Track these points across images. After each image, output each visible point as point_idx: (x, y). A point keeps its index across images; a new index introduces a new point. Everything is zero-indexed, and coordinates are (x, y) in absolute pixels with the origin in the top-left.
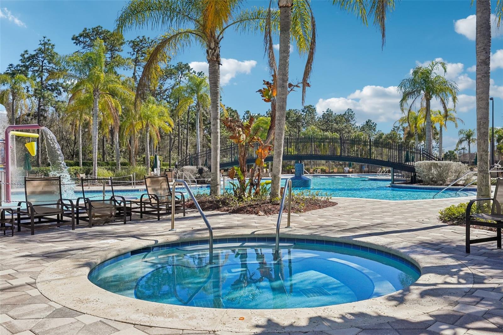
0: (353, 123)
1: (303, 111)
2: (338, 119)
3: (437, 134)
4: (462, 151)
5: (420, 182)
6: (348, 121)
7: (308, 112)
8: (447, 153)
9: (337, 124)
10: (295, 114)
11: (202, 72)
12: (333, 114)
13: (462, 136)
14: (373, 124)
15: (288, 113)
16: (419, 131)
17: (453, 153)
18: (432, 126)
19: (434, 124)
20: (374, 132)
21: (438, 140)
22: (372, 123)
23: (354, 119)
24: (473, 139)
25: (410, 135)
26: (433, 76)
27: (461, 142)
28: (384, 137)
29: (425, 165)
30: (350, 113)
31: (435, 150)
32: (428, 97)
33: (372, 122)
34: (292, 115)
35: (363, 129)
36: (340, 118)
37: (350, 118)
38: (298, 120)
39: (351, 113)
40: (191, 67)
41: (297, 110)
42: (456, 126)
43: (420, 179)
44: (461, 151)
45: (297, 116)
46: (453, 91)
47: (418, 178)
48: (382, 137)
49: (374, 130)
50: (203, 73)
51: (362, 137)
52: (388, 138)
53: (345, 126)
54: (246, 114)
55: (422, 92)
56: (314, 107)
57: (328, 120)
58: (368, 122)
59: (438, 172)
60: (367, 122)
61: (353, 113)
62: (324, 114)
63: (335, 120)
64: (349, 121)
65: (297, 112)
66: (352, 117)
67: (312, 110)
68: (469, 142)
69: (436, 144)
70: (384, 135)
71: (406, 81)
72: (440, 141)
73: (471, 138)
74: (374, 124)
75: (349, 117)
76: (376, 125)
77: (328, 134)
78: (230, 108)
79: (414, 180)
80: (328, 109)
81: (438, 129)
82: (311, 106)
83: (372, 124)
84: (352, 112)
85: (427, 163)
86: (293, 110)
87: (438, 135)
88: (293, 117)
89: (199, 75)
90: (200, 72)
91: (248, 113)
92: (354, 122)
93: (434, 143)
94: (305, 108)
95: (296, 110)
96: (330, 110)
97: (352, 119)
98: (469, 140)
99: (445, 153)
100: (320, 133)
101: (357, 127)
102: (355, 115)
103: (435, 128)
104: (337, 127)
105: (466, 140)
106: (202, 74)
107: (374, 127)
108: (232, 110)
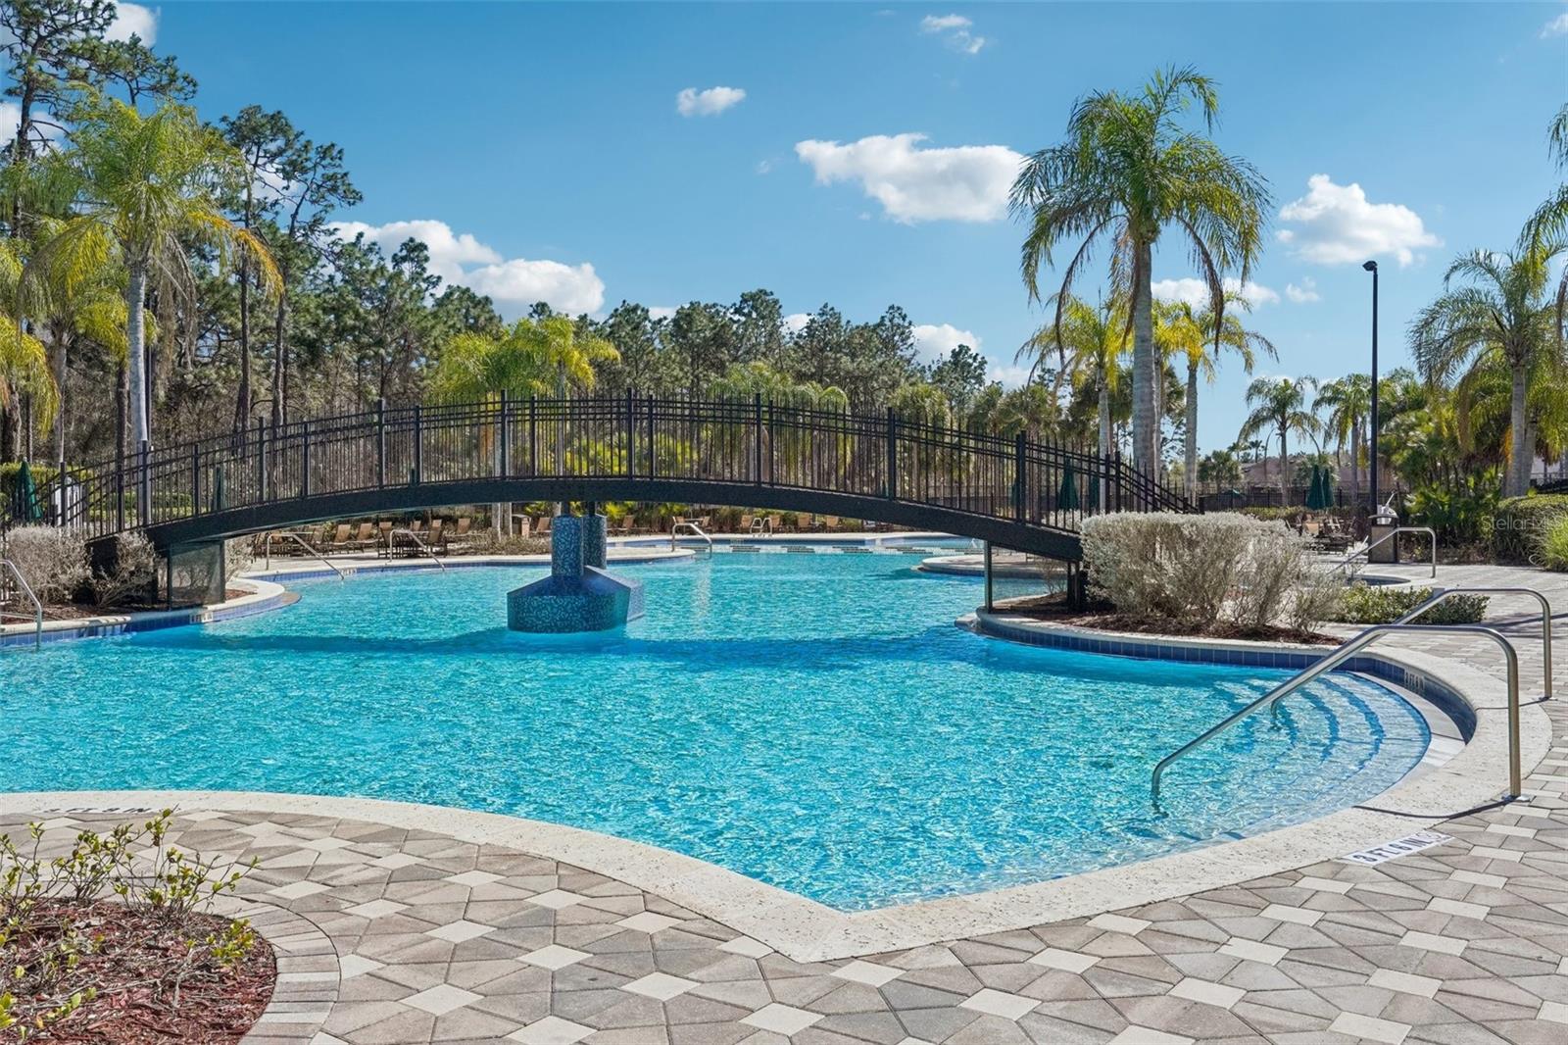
0: (908, 354)
1: (738, 311)
2: (857, 341)
3: (1179, 394)
4: (1253, 452)
5: (1104, 607)
6: (889, 345)
7: (754, 315)
8: (1208, 459)
9: (853, 356)
10: (711, 318)
11: (333, 145)
12: (843, 323)
13: (1258, 403)
14: (975, 359)
15: (688, 315)
16: (1112, 383)
17: (1227, 458)
18: (1159, 363)
19: (1167, 353)
20: (977, 386)
21: (1180, 415)
22: (970, 356)
23: (909, 342)
24: (1295, 414)
25: (1087, 397)
26: (1163, 143)
27: (1256, 422)
28: (1000, 402)
29: (1125, 531)
30: (896, 321)
31: (1172, 448)
32: (1143, 230)
33: (973, 352)
34: (701, 321)
35: (939, 375)
36: (862, 335)
37: (896, 338)
38: (719, 339)
39: (901, 322)
40: (296, 129)
41: (719, 307)
42: (1249, 365)
43: (1104, 593)
44: (1248, 451)
45: (714, 328)
46: (1243, 204)
47: (1095, 590)
48: (994, 405)
49: (979, 380)
50: (337, 149)
51: (928, 401)
52: (1014, 405)
53: (881, 366)
54: (536, 316)
55: (1119, 209)
56: (775, 297)
57: (826, 344)
58: (960, 351)
59: (1184, 566)
60: (955, 354)
61: (907, 320)
62: (813, 321)
63: (848, 343)
64: (895, 347)
65: (718, 312)
66: (903, 333)
67: (767, 306)
68: (1283, 427)
69: (1173, 429)
70: (1001, 395)
71: (1052, 158)
72: (1188, 419)
73: (1290, 411)
74: (979, 359)
75: (894, 335)
76: (983, 362)
77: (811, 390)
78: (468, 290)
79: (1075, 603)
80: (826, 306)
81: (1182, 376)
82: (766, 294)
83: (970, 361)
84: (904, 319)
85: (1136, 523)
86: (706, 306)
87: (1181, 401)
88: (704, 331)
89: (323, 158)
90: (327, 144)
91: (543, 311)
92: (911, 352)
93: (1167, 427)
94: (744, 300)
95: (714, 305)
96: (832, 309)
97: (902, 341)
98: (1283, 417)
99: (1202, 458)
100: (780, 387)
101: (923, 370)
102: (912, 328)
103: (1170, 374)
104: (851, 367)
105: (1271, 417)
106: (335, 153)
107: (979, 371)
108: (472, 298)
